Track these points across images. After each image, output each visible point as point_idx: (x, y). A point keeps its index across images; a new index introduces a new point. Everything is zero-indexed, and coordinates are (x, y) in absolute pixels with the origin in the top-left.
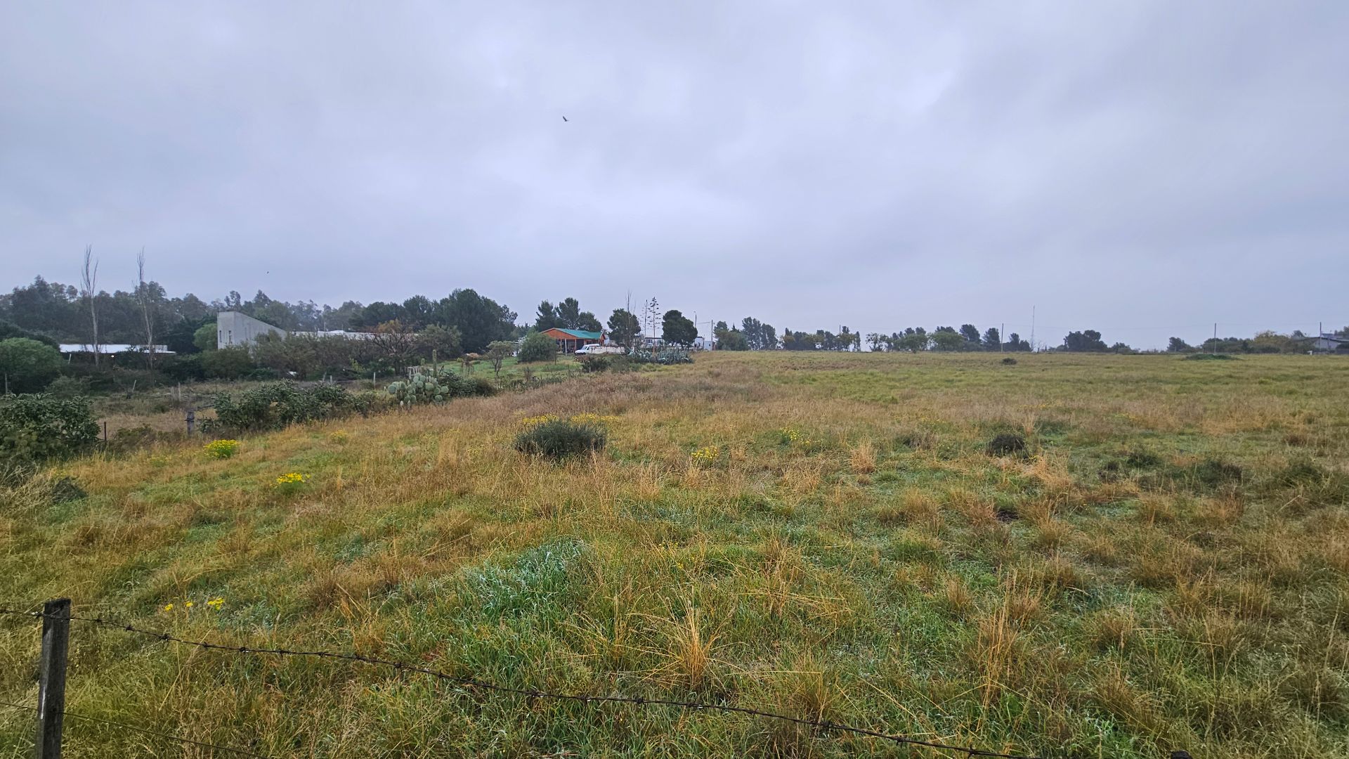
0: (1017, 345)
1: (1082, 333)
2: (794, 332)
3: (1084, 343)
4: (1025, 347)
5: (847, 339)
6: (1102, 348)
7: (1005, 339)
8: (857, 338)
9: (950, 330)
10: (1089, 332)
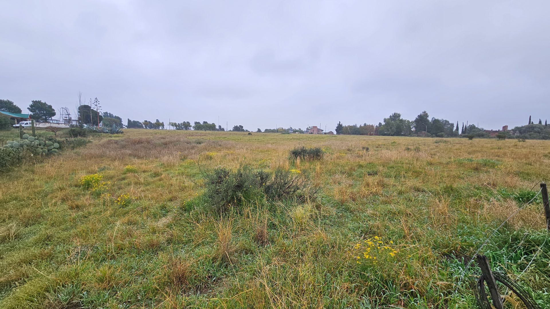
0: (221, 129)
1: (238, 126)
2: (132, 121)
3: (238, 129)
4: (223, 130)
5: (158, 125)
6: (243, 130)
7: (217, 127)
8: (162, 125)
9: (199, 123)
10: (240, 126)
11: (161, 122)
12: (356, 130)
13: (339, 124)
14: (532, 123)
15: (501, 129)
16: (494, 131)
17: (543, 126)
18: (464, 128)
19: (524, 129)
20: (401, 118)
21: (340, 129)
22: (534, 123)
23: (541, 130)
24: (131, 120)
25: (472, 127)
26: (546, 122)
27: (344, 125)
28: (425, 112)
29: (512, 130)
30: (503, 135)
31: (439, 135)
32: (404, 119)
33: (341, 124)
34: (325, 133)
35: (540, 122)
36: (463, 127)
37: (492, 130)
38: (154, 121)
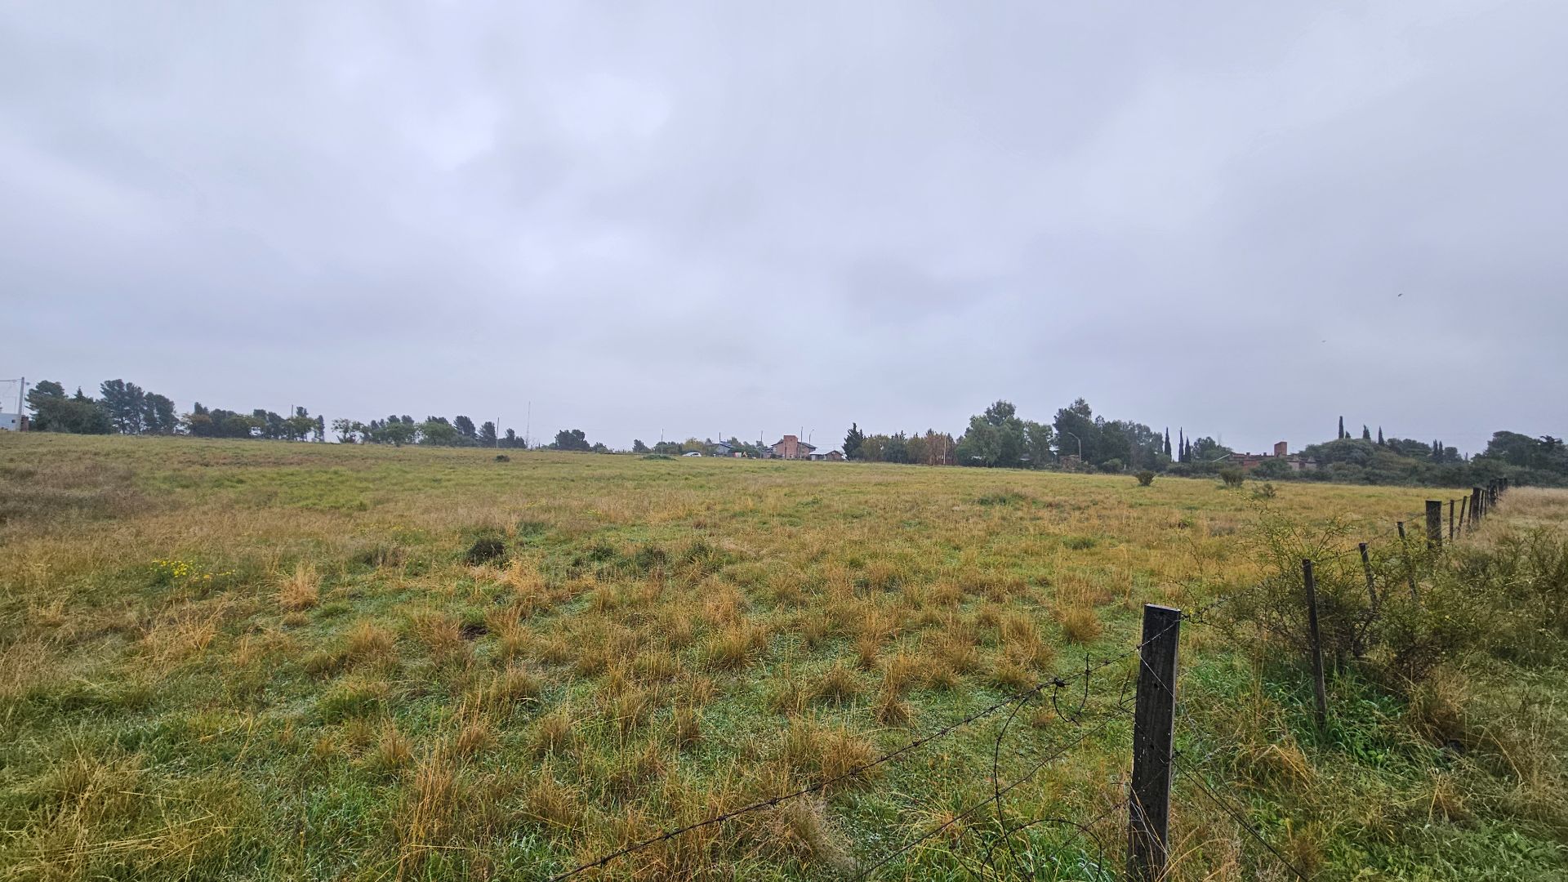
0: (513, 441)
1: (570, 432)
2: (211, 410)
3: (571, 441)
4: (520, 443)
5: (302, 424)
6: (585, 447)
7: (501, 434)
8: (319, 424)
9: (442, 421)
10: (576, 432)
11: (313, 415)
12: (896, 448)
13: (854, 431)
14: (1348, 435)
15: (1271, 452)
16: (1253, 457)
17: (1374, 444)
18: (1184, 447)
19: (1326, 451)
20: (1015, 417)
21: (857, 446)
22: (1353, 437)
23: (1368, 455)
24: (206, 409)
25: (1206, 446)
26: (1380, 433)
27: (866, 434)
28: (1081, 402)
29: (1301, 454)
30: (1273, 467)
31: (1106, 466)
32: (1024, 419)
33: (858, 430)
34: (819, 457)
35: (1366, 434)
36: (1181, 445)
37: (1248, 454)
38: (286, 413)
